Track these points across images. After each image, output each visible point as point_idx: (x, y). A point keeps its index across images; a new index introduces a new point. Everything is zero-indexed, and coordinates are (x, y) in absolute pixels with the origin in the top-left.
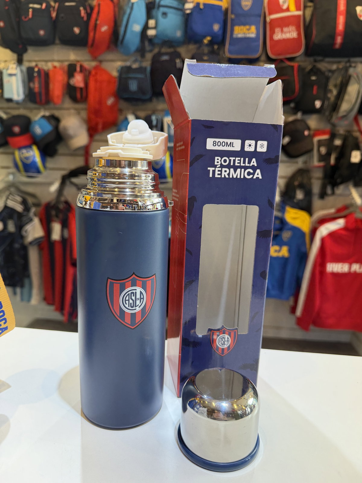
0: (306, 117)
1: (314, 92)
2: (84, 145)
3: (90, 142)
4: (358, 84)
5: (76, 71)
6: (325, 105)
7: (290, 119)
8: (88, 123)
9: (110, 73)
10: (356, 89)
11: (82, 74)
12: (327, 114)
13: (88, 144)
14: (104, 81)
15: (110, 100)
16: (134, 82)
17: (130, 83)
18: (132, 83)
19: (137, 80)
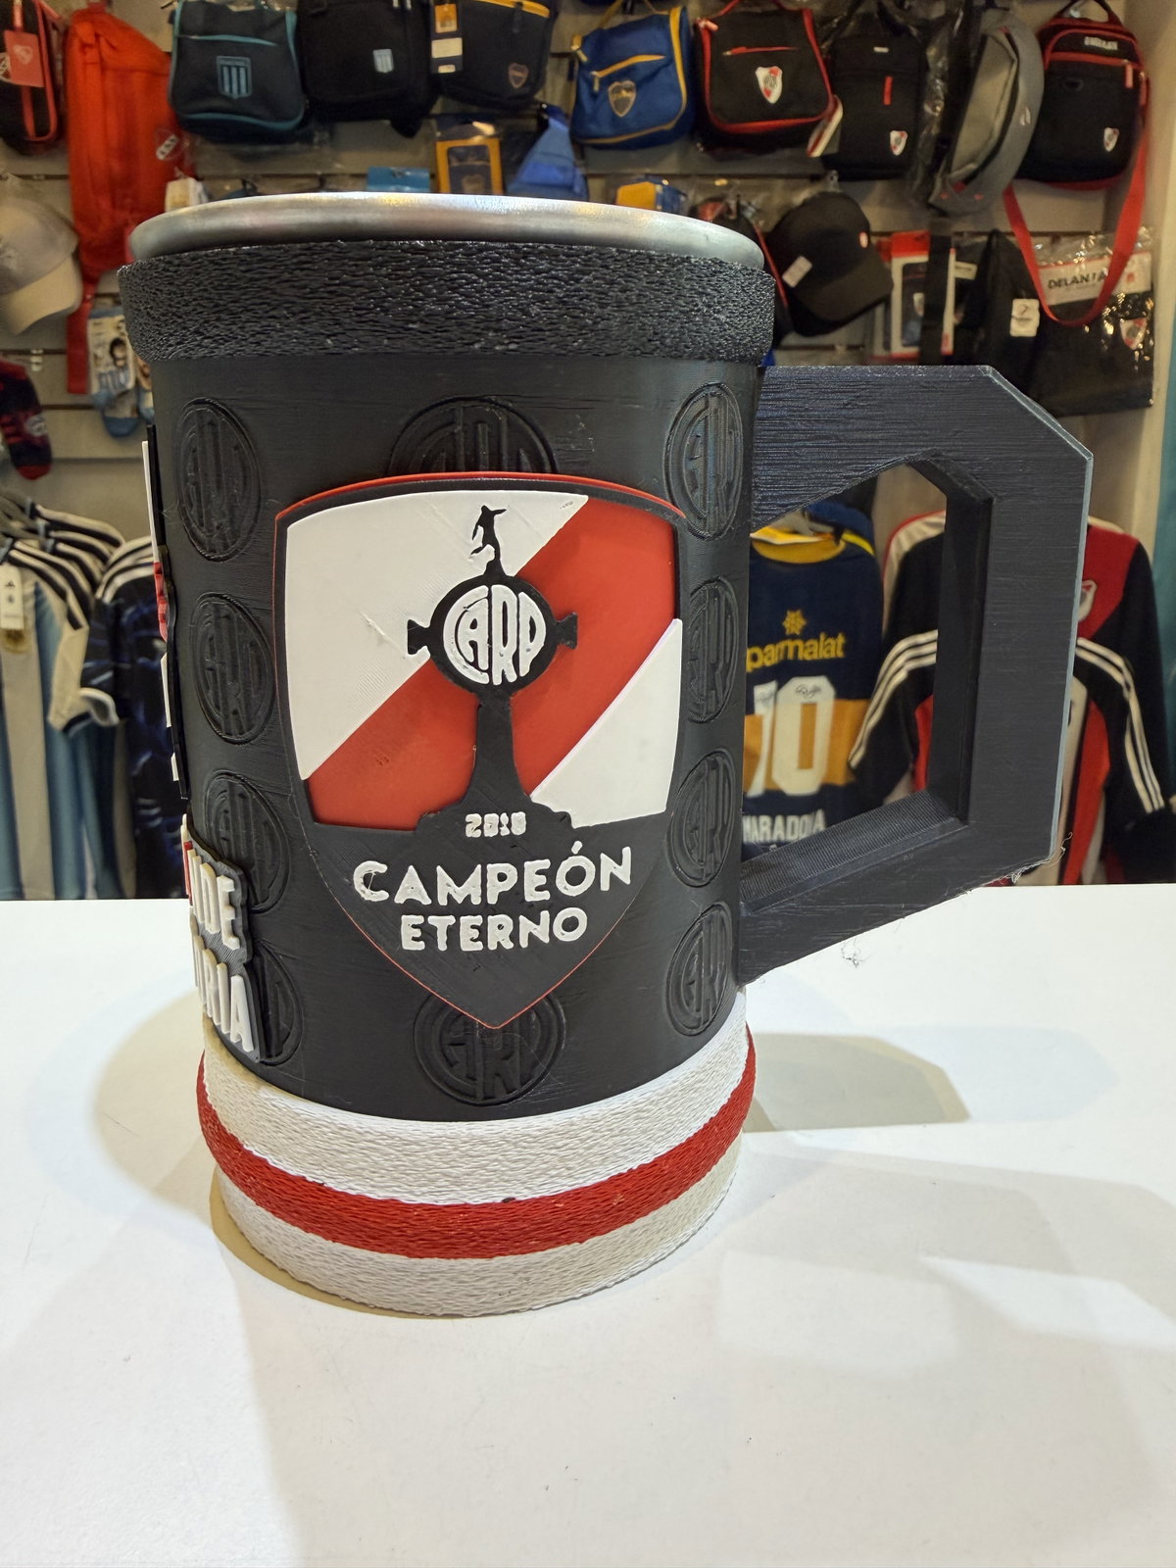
0: (853, 188)
1: (887, 101)
2: (65, 311)
3: (84, 300)
4: (1013, 61)
5: (12, 28)
6: (920, 145)
7: (801, 197)
8: (74, 229)
9: (149, 36)
10: (1008, 79)
11: (32, 38)
12: (921, 172)
13: (77, 307)
14: (132, 70)
15: (167, 142)
16: (238, 64)
17: (222, 66)
18: (229, 68)
19: (248, 59)
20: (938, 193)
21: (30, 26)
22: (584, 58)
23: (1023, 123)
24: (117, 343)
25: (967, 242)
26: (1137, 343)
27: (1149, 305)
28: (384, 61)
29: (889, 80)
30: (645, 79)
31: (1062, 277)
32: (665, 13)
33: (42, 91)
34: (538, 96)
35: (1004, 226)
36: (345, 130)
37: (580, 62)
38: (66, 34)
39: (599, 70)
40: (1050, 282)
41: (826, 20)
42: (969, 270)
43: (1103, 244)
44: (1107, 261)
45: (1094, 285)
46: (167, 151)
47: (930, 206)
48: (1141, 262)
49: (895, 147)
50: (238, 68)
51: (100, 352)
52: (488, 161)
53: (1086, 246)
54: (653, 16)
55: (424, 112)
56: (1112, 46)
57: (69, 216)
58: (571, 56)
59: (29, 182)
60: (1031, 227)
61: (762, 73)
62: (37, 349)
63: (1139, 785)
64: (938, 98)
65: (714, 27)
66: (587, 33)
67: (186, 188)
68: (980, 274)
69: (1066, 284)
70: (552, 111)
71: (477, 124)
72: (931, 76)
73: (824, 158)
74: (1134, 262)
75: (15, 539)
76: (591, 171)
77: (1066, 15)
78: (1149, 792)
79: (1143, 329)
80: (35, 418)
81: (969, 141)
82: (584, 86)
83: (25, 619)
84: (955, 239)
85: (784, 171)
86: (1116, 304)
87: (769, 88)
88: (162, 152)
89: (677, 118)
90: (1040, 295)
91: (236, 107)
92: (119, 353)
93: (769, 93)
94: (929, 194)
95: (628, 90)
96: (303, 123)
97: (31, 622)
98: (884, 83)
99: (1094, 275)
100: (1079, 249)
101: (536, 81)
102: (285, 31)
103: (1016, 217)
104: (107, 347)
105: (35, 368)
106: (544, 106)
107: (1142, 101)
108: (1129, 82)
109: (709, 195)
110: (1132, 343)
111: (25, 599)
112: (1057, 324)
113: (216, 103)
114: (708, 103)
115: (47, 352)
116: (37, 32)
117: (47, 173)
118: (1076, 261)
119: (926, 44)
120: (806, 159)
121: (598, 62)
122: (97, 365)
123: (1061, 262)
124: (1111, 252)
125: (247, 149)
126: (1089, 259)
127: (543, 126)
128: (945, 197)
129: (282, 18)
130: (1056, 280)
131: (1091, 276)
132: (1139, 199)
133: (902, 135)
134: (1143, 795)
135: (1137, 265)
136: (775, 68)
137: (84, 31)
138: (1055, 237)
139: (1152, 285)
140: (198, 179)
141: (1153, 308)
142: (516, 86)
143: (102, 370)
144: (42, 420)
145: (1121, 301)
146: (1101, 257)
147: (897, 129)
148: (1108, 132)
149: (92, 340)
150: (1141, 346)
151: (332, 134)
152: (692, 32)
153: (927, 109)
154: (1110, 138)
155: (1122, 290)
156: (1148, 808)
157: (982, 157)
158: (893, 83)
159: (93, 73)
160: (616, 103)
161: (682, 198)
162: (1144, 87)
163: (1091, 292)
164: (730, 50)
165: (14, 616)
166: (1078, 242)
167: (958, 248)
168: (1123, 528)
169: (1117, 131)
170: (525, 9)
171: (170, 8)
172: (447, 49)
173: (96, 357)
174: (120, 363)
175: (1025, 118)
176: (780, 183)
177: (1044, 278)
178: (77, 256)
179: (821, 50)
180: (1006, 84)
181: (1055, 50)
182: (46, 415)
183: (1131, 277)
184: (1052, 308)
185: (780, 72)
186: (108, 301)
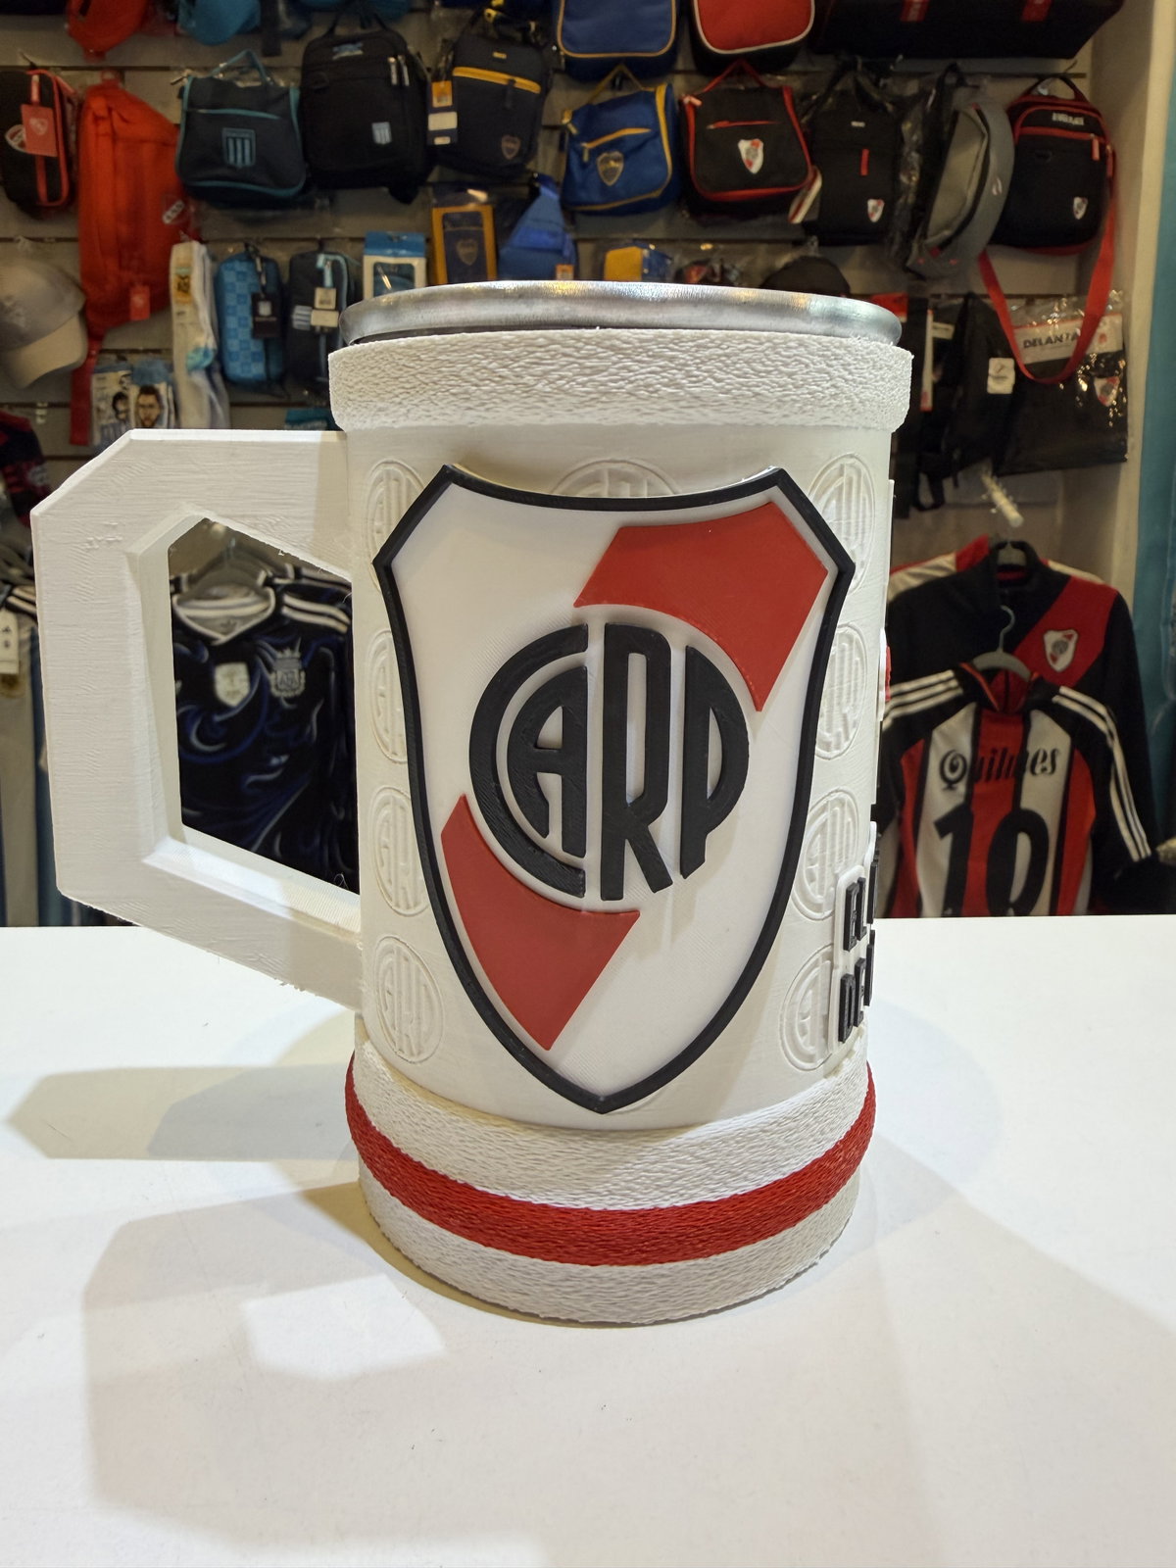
0: (833, 253)
1: (864, 172)
2: (70, 366)
3: (89, 356)
4: (983, 136)
5: (29, 102)
6: (897, 213)
7: (784, 260)
8: (82, 290)
9: (160, 109)
10: (978, 153)
11: (49, 112)
12: (898, 238)
13: (82, 362)
14: (143, 141)
15: (174, 207)
16: (243, 136)
17: (227, 138)
18: (235, 139)
19: (253, 131)
20: (915, 258)
21: (46, 100)
22: (574, 131)
23: (995, 192)
24: (120, 397)
25: (945, 303)
26: (1111, 400)
27: (1122, 364)
28: (382, 133)
29: (866, 153)
30: (632, 151)
31: (1038, 337)
32: (651, 90)
33: (57, 159)
34: (530, 166)
35: (979, 288)
36: (346, 197)
37: (571, 134)
38: (81, 107)
39: (590, 140)
40: (1025, 342)
41: (806, 96)
42: (947, 329)
43: (1076, 306)
44: (1079, 323)
45: (1067, 345)
46: (174, 215)
47: (907, 270)
48: (1112, 323)
49: (872, 214)
50: (243, 139)
51: (103, 406)
52: (481, 225)
53: (1059, 308)
54: (641, 92)
55: (421, 181)
56: (1078, 122)
57: (77, 276)
58: (563, 129)
59: (41, 245)
60: (1006, 290)
61: (744, 146)
62: (43, 403)
63: (1125, 833)
64: (913, 168)
65: (697, 102)
66: (576, 107)
67: (191, 249)
68: (956, 333)
69: (1041, 344)
70: (544, 179)
71: (471, 192)
72: (906, 149)
73: (804, 224)
74: (1105, 324)
75: (14, 586)
76: (581, 236)
77: (1034, 93)
78: (1134, 839)
79: (1117, 387)
80: (38, 469)
81: (944, 209)
82: (574, 158)
83: (20, 664)
84: (932, 301)
85: (767, 236)
86: (1090, 364)
87: (750, 158)
88: (168, 217)
89: (664, 187)
90: (1015, 354)
91: (243, 175)
92: (121, 407)
93: (751, 164)
94: (907, 259)
95: (616, 160)
96: (304, 191)
97: (26, 667)
98: (860, 154)
99: (1068, 335)
100: (1053, 312)
101: (529, 151)
102: (289, 106)
103: (991, 281)
104: (111, 400)
105: (40, 421)
106: (536, 175)
107: (1109, 173)
108: (1096, 155)
109: (695, 259)
110: (1107, 400)
111: (21, 644)
112: (1032, 382)
113: (220, 172)
114: (692, 172)
115: (52, 406)
116: (53, 107)
117: (59, 235)
118: (1050, 321)
119: (901, 119)
120: (788, 225)
121: (588, 134)
122: (99, 418)
123: (1034, 323)
124: (1083, 314)
125: (250, 214)
126: (1062, 320)
127: (535, 194)
128: (921, 261)
129: (286, 93)
130: (1031, 340)
131: (1065, 336)
132: (1109, 264)
133: (879, 204)
134: (1129, 843)
135: (1108, 326)
136: (757, 141)
137: (98, 105)
138: (1030, 299)
139: (1124, 345)
140: (201, 242)
141: (1125, 368)
142: (509, 157)
143: (104, 422)
144: (44, 471)
145: (1093, 361)
146: (1074, 318)
147: (875, 198)
148: (1077, 201)
149: (95, 393)
150: (1115, 403)
151: (332, 200)
152: (677, 107)
153: (904, 179)
154: (1079, 207)
155: (1097, 348)
156: (1135, 856)
157: (956, 224)
158: (870, 155)
159: (105, 144)
160: (605, 172)
161: (669, 262)
162: (1110, 160)
163: (1065, 351)
164: (713, 123)
165: (10, 661)
166: (1052, 303)
167: (936, 310)
168: (1102, 578)
169: (1086, 201)
170: (517, 86)
171: (180, 84)
172: (443, 122)
173: (99, 410)
174: (122, 416)
175: (997, 188)
176: (763, 248)
177: (1020, 337)
178: (83, 314)
179: (800, 125)
180: (977, 157)
181: (1022, 126)
182: (47, 465)
183: (1103, 337)
184: (1028, 367)
185: (761, 145)
186: (113, 357)
